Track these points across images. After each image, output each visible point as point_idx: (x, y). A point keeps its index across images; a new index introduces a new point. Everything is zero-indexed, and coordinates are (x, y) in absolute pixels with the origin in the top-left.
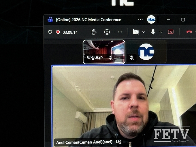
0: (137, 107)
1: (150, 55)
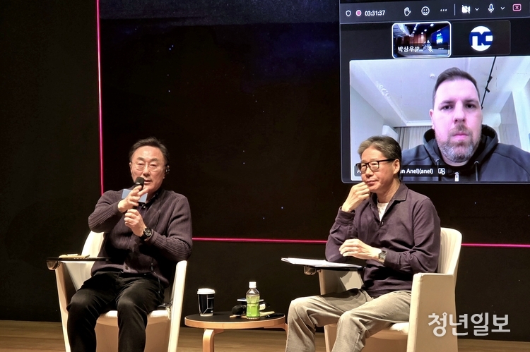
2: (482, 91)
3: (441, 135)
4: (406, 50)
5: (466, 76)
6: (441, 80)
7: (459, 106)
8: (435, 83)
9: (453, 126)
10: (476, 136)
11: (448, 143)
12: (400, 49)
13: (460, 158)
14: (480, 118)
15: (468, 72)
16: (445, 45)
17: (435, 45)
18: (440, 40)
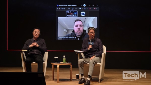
0: (80, 29)
1: (84, 15)
2: (83, 23)
3: (76, 31)
4: (69, 15)
5: (80, 21)
6: (76, 21)
7: (79, 26)
8: (74, 22)
9: (78, 30)
10: (82, 31)
11: (77, 33)
12: (68, 15)
13: (79, 36)
14: (83, 28)
15: (81, 20)
16: (76, 15)
17: (74, 15)
18: (75, 14)
